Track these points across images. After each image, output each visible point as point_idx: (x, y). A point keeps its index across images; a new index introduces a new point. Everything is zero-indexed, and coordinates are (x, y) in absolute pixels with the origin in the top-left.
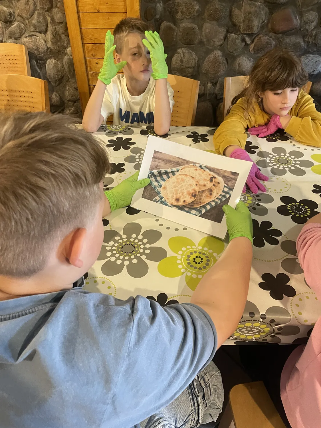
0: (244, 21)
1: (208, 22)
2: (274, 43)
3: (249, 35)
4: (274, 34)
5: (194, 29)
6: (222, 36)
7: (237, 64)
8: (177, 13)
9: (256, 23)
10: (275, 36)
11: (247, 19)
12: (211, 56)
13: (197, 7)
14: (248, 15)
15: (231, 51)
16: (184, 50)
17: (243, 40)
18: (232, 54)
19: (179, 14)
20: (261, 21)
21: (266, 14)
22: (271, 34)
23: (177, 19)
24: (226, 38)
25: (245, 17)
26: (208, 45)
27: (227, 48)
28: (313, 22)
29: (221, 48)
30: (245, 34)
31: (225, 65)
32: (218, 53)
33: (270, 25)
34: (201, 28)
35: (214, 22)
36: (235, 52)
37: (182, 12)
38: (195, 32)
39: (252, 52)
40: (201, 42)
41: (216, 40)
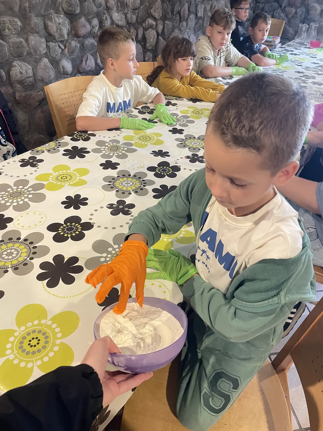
0: (57, 31)
1: (31, 35)
2: (79, 45)
3: (62, 42)
4: (77, 39)
5: (21, 42)
6: (44, 46)
7: (61, 67)
8: (5, 30)
9: (65, 31)
10: (78, 40)
11: (59, 29)
12: (42, 64)
13: (19, 23)
14: (58, 25)
15: (54, 56)
16: (18, 63)
17: (60, 47)
18: (54, 59)
19: (7, 30)
20: (67, 29)
21: (68, 23)
22: (75, 38)
23: (5, 35)
24: (47, 46)
25: (57, 27)
26: (36, 55)
27: (50, 55)
28: (97, 26)
29: (46, 55)
30: (59, 41)
31: (53, 69)
32: (46, 60)
33: (73, 32)
34: (27, 40)
35: (36, 35)
36: (56, 57)
37: (9, 29)
38: (22, 45)
39: (68, 55)
40: (29, 54)
41: (41, 49)
